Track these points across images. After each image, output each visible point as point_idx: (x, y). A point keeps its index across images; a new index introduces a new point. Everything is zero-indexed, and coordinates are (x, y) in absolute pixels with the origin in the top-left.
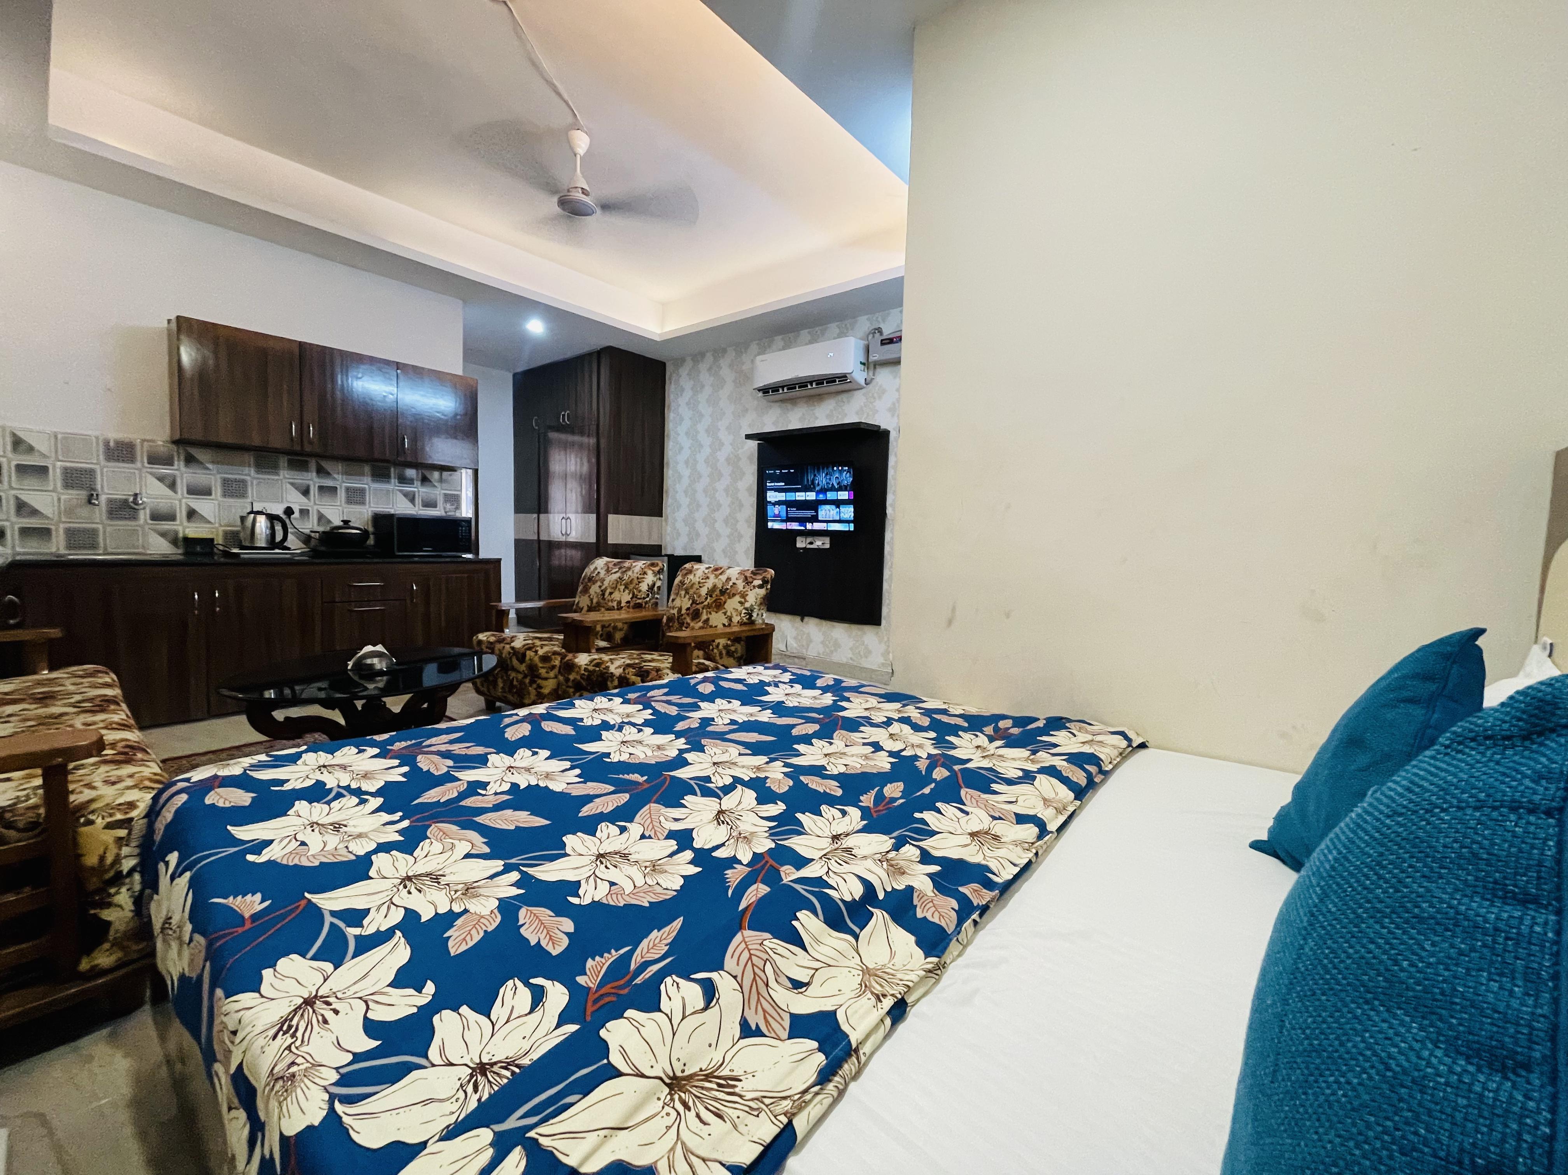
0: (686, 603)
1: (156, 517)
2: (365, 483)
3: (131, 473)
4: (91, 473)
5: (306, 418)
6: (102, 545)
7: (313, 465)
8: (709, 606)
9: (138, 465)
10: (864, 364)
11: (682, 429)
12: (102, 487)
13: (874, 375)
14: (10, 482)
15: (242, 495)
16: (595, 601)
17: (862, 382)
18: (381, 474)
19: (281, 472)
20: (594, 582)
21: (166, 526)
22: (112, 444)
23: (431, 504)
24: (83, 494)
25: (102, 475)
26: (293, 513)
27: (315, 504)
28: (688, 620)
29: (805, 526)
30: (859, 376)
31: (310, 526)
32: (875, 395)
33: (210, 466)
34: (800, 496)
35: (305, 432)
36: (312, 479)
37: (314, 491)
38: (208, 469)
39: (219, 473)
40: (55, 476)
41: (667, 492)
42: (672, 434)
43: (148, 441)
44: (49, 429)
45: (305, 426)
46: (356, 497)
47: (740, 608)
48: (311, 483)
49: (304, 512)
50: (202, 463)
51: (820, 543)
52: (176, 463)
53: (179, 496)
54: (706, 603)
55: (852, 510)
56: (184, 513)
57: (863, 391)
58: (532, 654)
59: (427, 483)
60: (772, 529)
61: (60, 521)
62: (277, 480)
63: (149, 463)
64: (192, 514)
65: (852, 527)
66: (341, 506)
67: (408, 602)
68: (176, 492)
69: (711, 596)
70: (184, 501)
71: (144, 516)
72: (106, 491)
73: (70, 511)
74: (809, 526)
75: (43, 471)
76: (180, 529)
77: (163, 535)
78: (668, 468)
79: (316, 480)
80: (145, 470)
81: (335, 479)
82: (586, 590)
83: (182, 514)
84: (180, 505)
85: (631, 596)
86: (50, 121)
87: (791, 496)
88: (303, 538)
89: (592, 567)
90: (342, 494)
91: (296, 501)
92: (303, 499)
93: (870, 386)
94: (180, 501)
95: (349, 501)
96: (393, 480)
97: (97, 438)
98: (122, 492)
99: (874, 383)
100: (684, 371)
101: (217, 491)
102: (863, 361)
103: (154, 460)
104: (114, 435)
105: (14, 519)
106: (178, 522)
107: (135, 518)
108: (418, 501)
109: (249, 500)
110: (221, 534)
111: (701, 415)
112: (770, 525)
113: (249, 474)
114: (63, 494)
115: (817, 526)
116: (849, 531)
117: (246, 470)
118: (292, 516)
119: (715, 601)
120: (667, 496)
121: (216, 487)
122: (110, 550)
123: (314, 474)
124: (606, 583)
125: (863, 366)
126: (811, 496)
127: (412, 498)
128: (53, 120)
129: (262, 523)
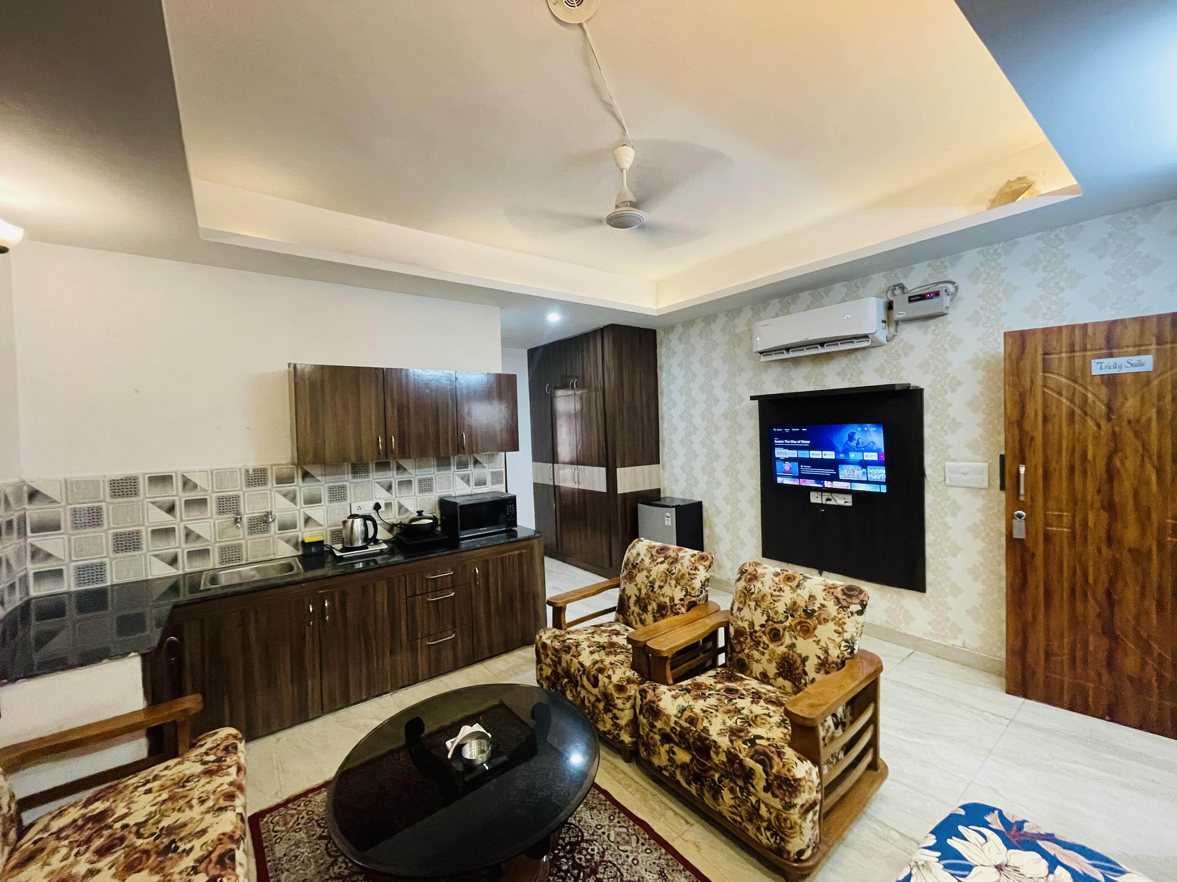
0: (759, 619)
1: (283, 527)
2: (431, 472)
3: (264, 493)
4: (236, 498)
5: (389, 431)
6: (244, 557)
7: (393, 465)
8: (791, 628)
9: (269, 486)
10: (884, 322)
11: (675, 387)
12: (244, 508)
13: (896, 331)
14: (181, 517)
15: (343, 498)
16: (644, 591)
17: (884, 340)
18: (443, 462)
19: (371, 474)
20: (641, 570)
21: (290, 533)
22: (251, 473)
23: (481, 483)
24: (231, 516)
25: (244, 499)
26: (380, 508)
27: (396, 497)
28: (765, 639)
29: (823, 484)
30: (881, 335)
31: (392, 517)
32: (900, 352)
33: (319, 478)
34: (816, 454)
35: (388, 442)
36: (393, 476)
37: (395, 486)
38: (318, 481)
39: (326, 483)
40: (212, 506)
41: (663, 442)
42: (665, 391)
43: (275, 465)
44: (207, 467)
45: (389, 439)
46: (426, 486)
47: (838, 640)
48: (392, 479)
49: (388, 505)
50: (313, 477)
51: (841, 501)
52: (296, 480)
53: (298, 507)
54: (787, 624)
55: (884, 472)
56: (302, 521)
57: (884, 348)
58: (606, 680)
59: (478, 465)
60: (782, 485)
61: (216, 542)
62: (369, 481)
63: (277, 483)
64: (308, 520)
65: (884, 489)
66: (415, 495)
67: (473, 584)
68: (296, 504)
69: (793, 616)
70: (302, 510)
71: (274, 527)
72: (247, 512)
73: (222, 533)
74: (828, 484)
75: (203, 502)
76: (300, 533)
77: (288, 541)
78: (663, 422)
79: (396, 476)
80: (274, 489)
81: (410, 474)
82: (631, 578)
83: (301, 522)
84: (299, 514)
85: (684, 593)
86: (200, 225)
87: (804, 454)
88: (388, 527)
89: (634, 552)
90: (415, 485)
91: (382, 496)
92: (387, 494)
93: (893, 343)
94: (299, 511)
95: (422, 490)
96: (452, 467)
97: (240, 469)
98: (258, 512)
99: (896, 339)
100: (674, 337)
101: (325, 497)
102: (884, 319)
103: (280, 480)
104: (252, 464)
105: (183, 545)
106: (298, 529)
107: (267, 531)
108: (472, 482)
109: (349, 502)
110: (328, 533)
111: (695, 375)
112: (779, 480)
113: (347, 480)
114: (217, 519)
115: (837, 485)
116: (880, 493)
117: (346, 477)
118: (380, 511)
119: (800, 623)
120: (664, 446)
121: (324, 498)
122: (250, 560)
123: (395, 472)
124: (654, 574)
125: (884, 324)
126: (830, 455)
127: (466, 480)
128: (202, 223)
129: (358, 524)
